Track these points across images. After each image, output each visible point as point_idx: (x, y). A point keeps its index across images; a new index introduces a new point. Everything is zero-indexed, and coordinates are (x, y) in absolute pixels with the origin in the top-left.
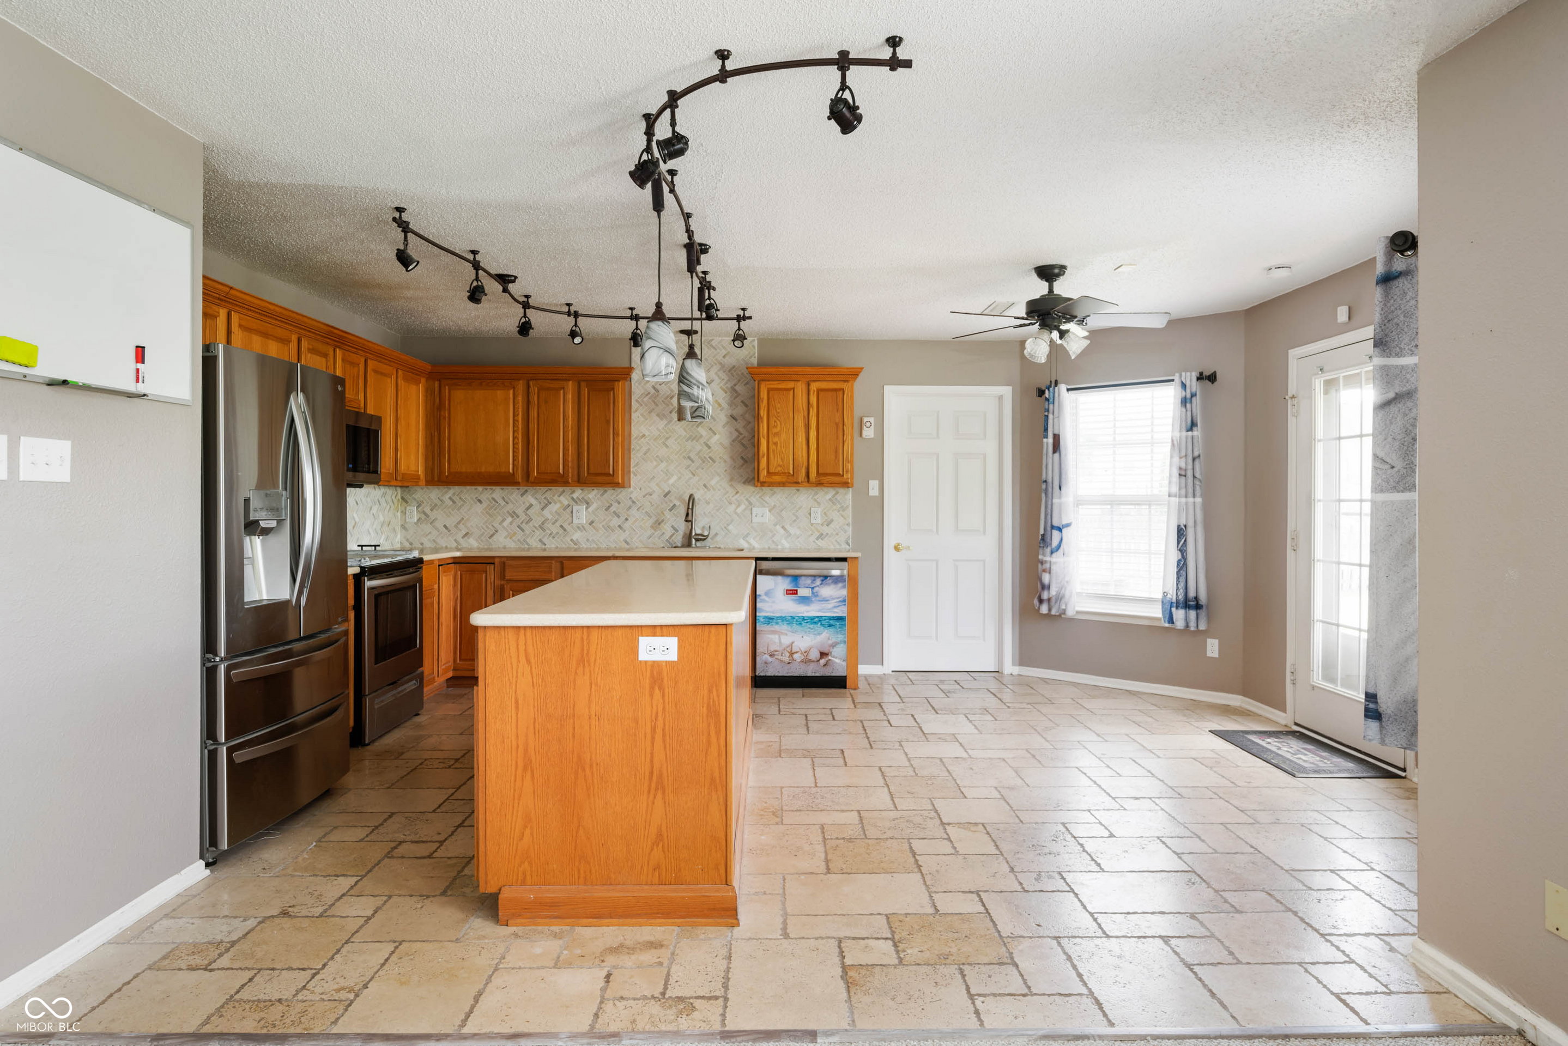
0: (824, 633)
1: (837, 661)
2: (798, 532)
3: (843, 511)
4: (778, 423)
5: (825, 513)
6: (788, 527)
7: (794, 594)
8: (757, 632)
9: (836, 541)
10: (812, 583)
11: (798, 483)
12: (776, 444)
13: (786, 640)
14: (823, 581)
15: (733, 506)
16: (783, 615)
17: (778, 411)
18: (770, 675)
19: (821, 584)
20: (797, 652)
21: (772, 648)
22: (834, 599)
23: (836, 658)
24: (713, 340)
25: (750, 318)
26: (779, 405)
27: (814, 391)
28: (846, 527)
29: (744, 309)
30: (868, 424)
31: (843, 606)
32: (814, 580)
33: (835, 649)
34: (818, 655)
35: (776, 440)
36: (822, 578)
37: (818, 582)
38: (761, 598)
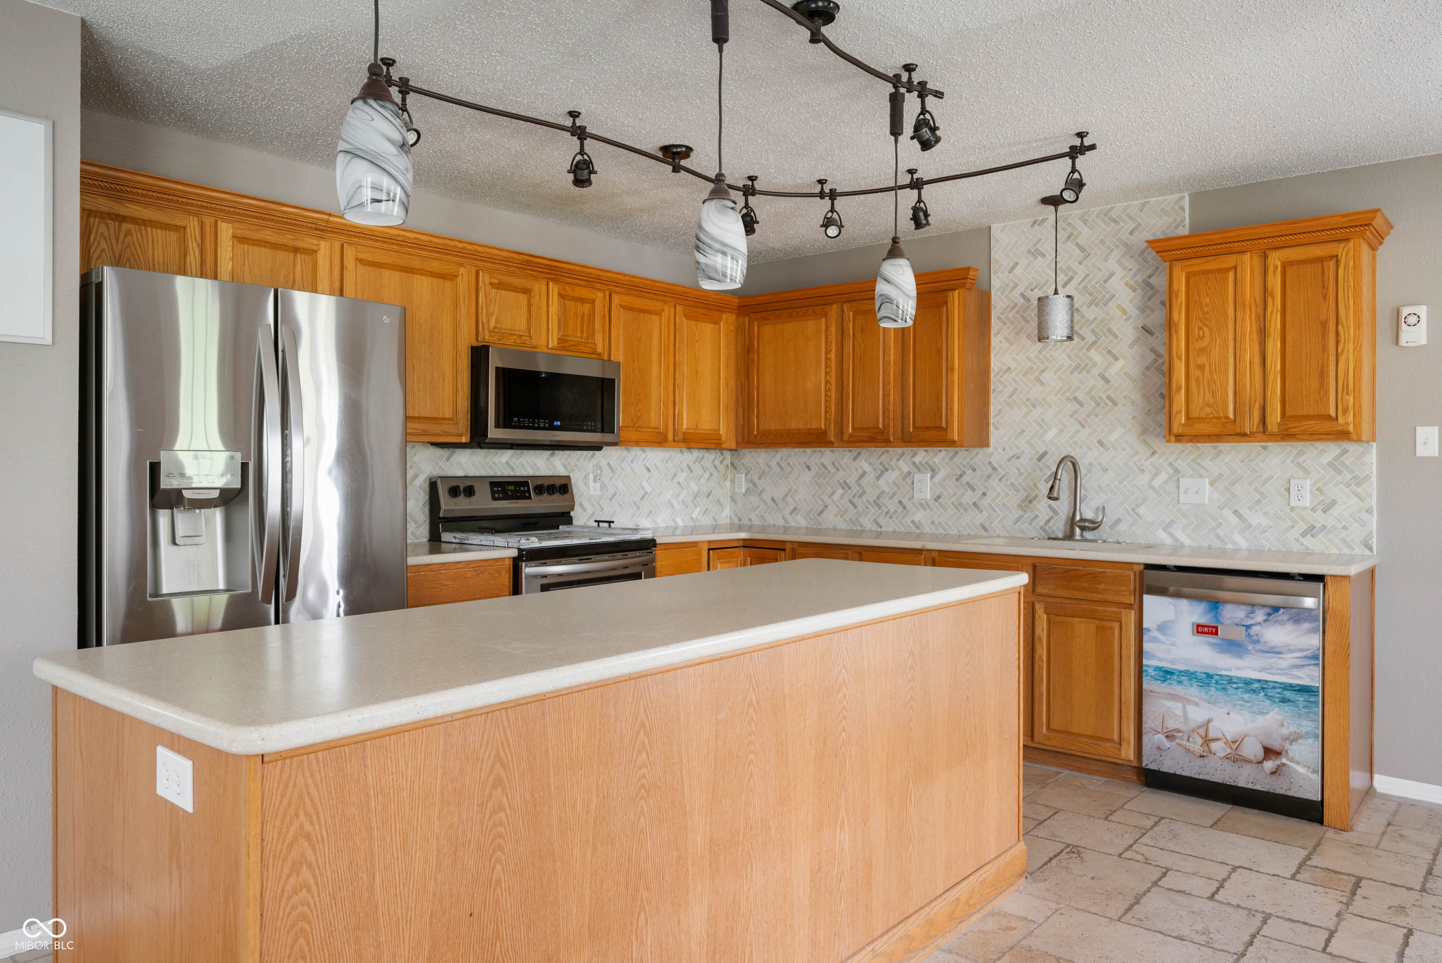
0: (1272, 713)
1: (1301, 769)
2: (1265, 522)
3: (1358, 484)
4: (1206, 330)
5: (1319, 489)
6: (1245, 512)
7: (1212, 633)
8: (1144, 693)
9: (1343, 540)
10: (1247, 617)
11: (1244, 435)
12: (1201, 368)
13: (1197, 714)
14: (1269, 614)
15: (1147, 476)
16: (1192, 669)
17: (1206, 309)
18: (1166, 770)
19: (1265, 621)
20: (1217, 740)
21: (1171, 725)
22: (1291, 651)
23: (1298, 763)
24: (1113, 208)
25: (1093, 147)
26: (1207, 300)
27: (1276, 267)
28: (1364, 516)
29: (1081, 135)
30: (1412, 320)
31: (1312, 668)
32: (1252, 612)
33: (1295, 746)
34: (1260, 753)
35: (1202, 360)
36: (1267, 610)
37: (1260, 616)
38: (1150, 634)
